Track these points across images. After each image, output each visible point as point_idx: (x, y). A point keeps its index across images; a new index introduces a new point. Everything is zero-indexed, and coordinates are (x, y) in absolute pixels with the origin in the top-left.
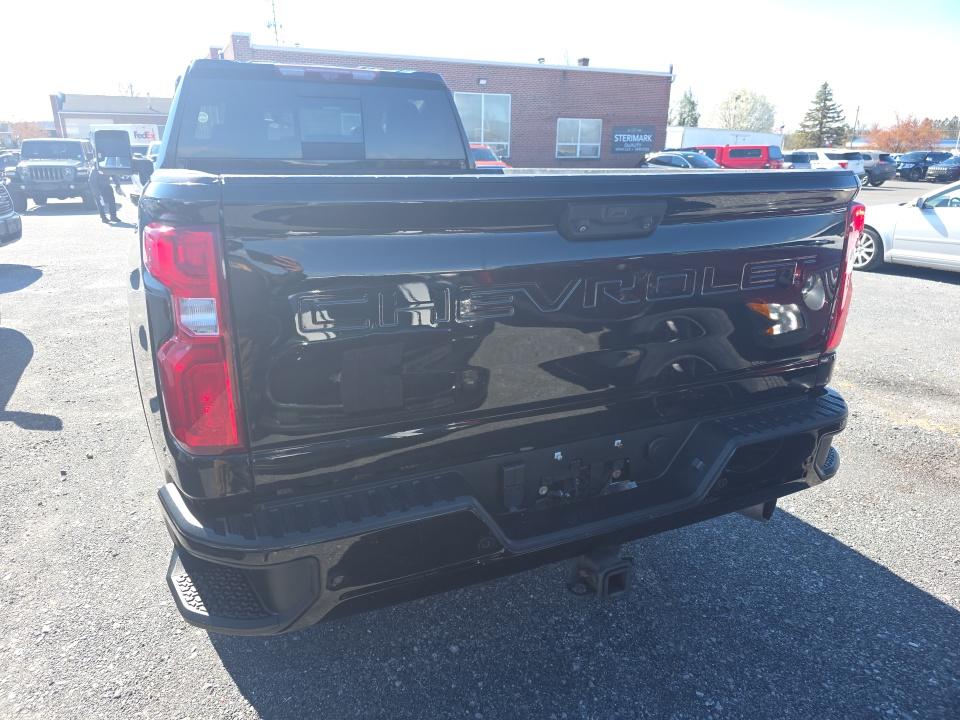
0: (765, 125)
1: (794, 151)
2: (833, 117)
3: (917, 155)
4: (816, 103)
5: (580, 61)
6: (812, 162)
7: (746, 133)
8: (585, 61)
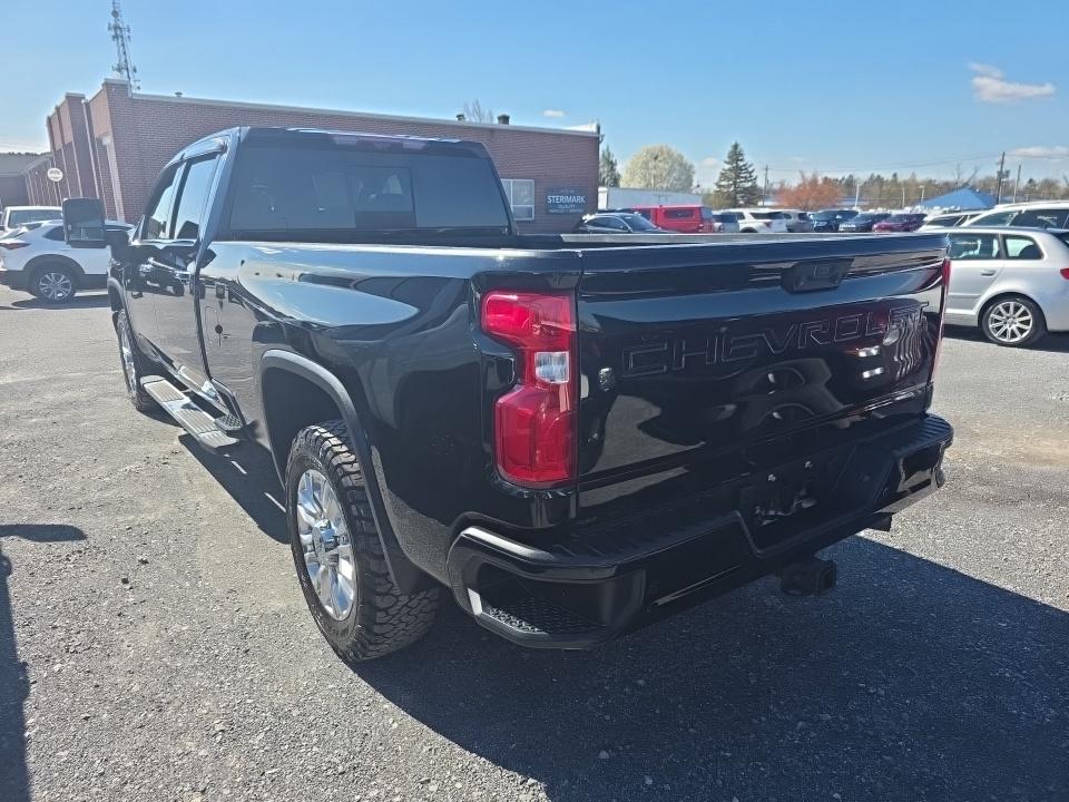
0: (686, 184)
1: (722, 211)
2: (746, 177)
3: (827, 213)
4: (728, 163)
5: (499, 118)
6: (740, 221)
7: (668, 193)
8: (505, 119)
